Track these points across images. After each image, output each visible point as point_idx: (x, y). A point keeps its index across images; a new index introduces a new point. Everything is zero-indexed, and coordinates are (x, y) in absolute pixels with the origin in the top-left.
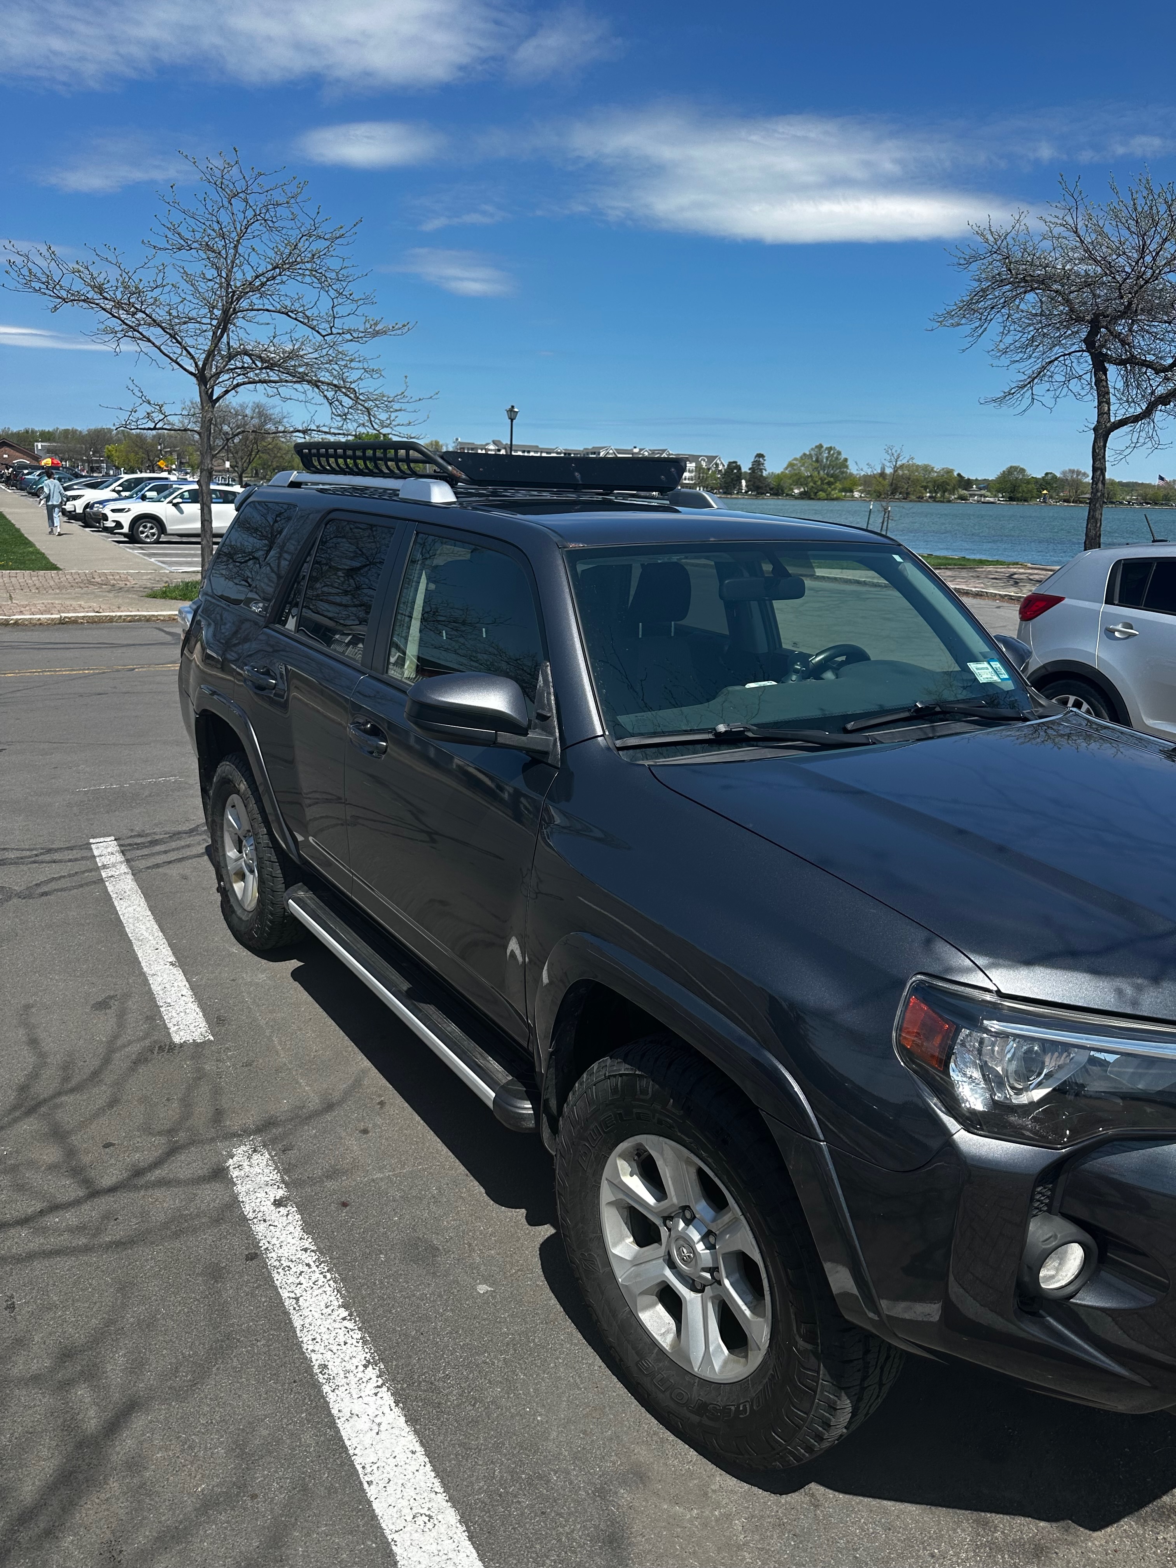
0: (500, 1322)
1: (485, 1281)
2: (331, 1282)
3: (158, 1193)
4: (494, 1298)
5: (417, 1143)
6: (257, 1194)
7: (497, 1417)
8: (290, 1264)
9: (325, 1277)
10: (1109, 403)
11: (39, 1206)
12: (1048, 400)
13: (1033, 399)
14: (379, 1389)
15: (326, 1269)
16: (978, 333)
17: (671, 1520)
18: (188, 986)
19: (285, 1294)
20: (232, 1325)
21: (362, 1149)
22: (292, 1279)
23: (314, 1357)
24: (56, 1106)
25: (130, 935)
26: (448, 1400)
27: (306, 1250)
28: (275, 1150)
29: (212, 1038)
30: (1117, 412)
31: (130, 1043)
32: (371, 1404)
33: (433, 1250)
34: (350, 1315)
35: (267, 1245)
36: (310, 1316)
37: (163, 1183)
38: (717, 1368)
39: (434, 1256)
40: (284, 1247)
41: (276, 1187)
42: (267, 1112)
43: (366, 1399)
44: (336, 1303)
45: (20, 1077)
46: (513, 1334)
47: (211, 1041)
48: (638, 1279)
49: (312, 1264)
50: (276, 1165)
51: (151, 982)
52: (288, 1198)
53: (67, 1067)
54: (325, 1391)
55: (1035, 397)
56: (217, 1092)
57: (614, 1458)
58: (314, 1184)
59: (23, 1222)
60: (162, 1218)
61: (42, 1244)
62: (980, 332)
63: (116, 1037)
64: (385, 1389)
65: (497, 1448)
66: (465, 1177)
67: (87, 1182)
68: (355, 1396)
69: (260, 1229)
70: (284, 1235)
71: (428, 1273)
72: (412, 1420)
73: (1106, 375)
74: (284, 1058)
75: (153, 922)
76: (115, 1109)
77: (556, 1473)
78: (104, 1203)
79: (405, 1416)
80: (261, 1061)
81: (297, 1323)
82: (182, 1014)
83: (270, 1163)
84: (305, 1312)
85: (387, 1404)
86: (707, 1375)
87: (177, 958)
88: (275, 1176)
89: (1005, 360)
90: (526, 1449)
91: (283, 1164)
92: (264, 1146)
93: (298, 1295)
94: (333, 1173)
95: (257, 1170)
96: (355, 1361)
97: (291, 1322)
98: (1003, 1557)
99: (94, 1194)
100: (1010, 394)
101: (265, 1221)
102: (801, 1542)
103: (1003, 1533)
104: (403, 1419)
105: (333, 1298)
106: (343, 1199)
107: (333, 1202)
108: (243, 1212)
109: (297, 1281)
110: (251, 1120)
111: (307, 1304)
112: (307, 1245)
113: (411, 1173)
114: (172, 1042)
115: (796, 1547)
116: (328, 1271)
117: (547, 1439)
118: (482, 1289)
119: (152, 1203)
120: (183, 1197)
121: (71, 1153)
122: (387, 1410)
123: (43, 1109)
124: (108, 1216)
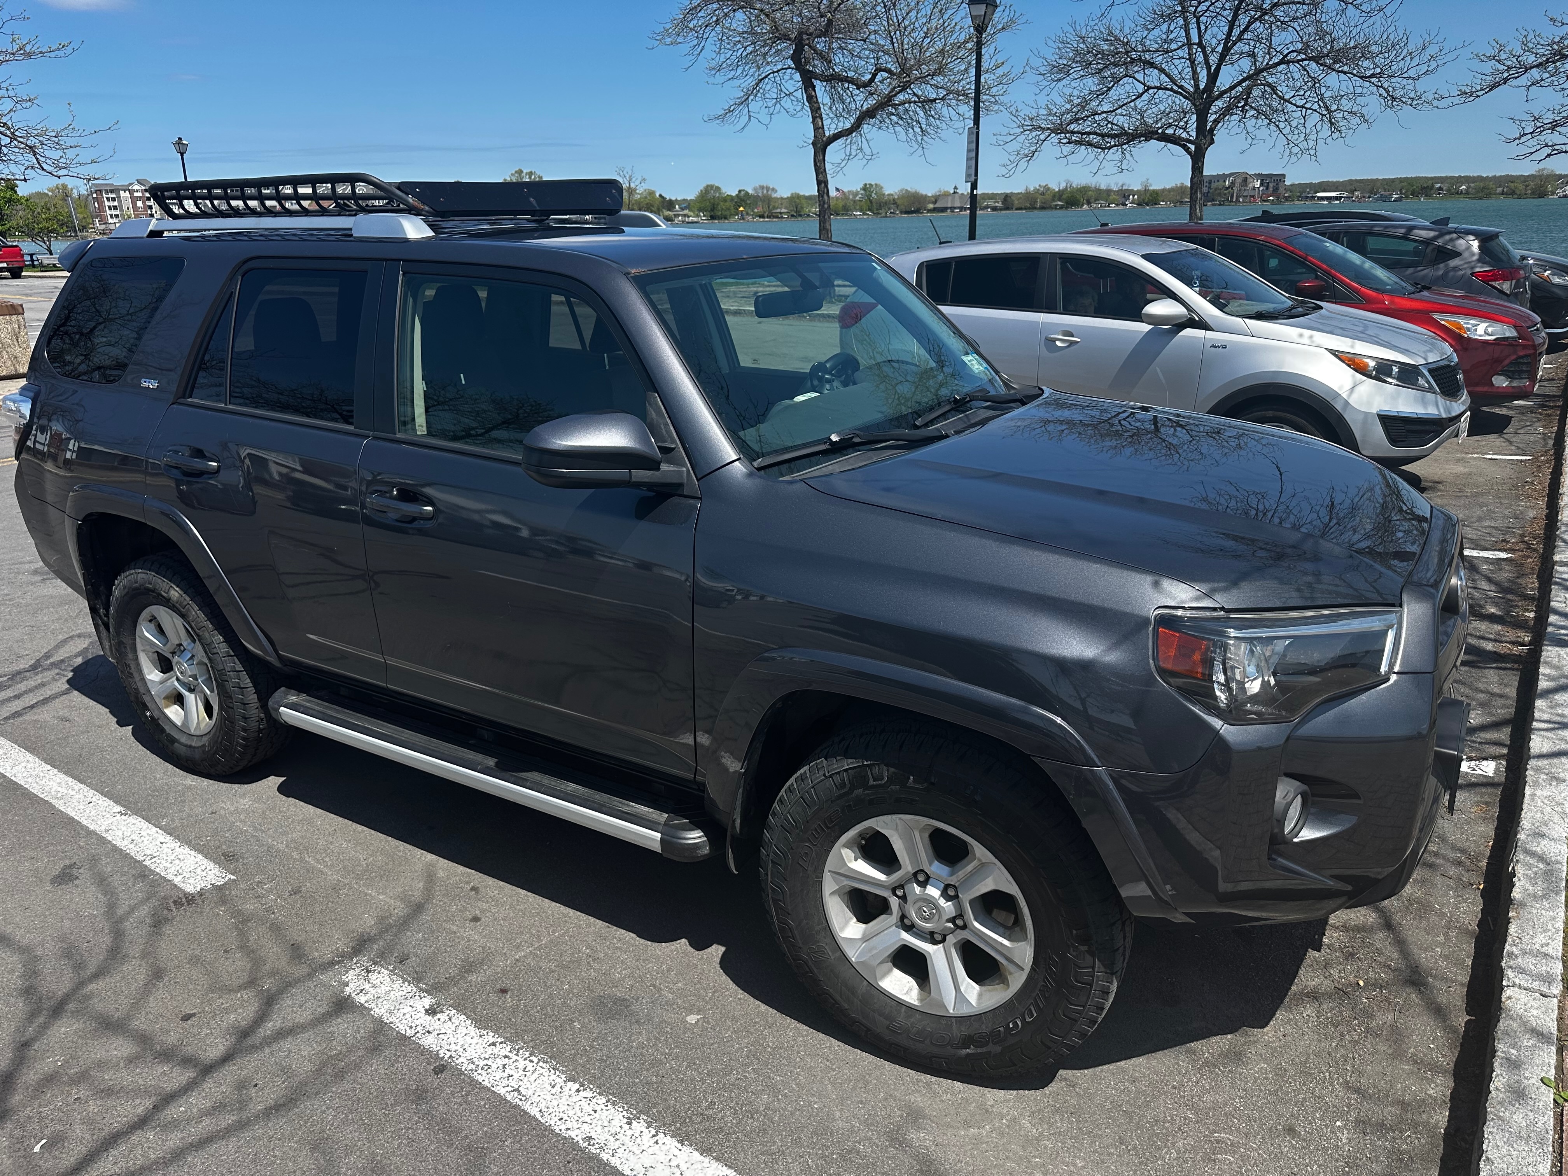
0: (728, 1041)
1: (690, 1012)
2: (541, 1064)
3: (287, 1044)
4: (708, 1023)
5: (538, 914)
6: (401, 1011)
7: (779, 1118)
8: (486, 1062)
9: (531, 1061)
10: (822, 119)
11: (148, 1103)
12: (764, 117)
13: (750, 116)
14: (656, 1138)
15: (527, 1054)
16: (698, 51)
17: (974, 1141)
18: (160, 831)
19: (502, 1091)
20: (466, 1137)
21: (485, 936)
22: (498, 1075)
23: (572, 1134)
24: (88, 998)
25: (42, 796)
26: (726, 1123)
27: (494, 1044)
28: (390, 964)
29: (233, 877)
30: (831, 127)
31: (133, 909)
32: (657, 1152)
33: (623, 1002)
34: (582, 1085)
35: (449, 1054)
36: (542, 1101)
37: (281, 1034)
38: (974, 1003)
39: (627, 1007)
40: (469, 1050)
41: (417, 997)
42: (353, 932)
43: (651, 1151)
44: (558, 1080)
45: (15, 981)
46: (747, 1047)
47: (234, 880)
48: (874, 952)
49: (510, 1054)
50: (403, 978)
51: (110, 839)
52: (439, 1005)
53: (70, 953)
54: (605, 1159)
55: (752, 114)
56: (276, 929)
57: (898, 1113)
58: (458, 982)
59: (142, 1123)
60: (308, 1066)
61: (183, 1138)
62: (699, 50)
63: (111, 907)
64: (661, 1135)
65: (797, 1143)
66: (608, 930)
67: (188, 1061)
68: (638, 1152)
69: (429, 1041)
70: (460, 1038)
71: (631, 1023)
72: (705, 1151)
73: (815, 91)
74: (332, 876)
75: (61, 776)
76: (166, 979)
77: (860, 1143)
78: (228, 1075)
79: (697, 1150)
80: (308, 885)
81: (534, 1111)
82: (177, 862)
83: (394, 977)
84: (535, 1099)
85: (672, 1146)
86: (965, 1011)
87: (123, 806)
88: (409, 989)
89: (720, 78)
90: (822, 1134)
91: (409, 974)
92: (375, 964)
93: (516, 1087)
94: (469, 967)
95: (384, 989)
96: (616, 1123)
97: (526, 1113)
98: (1220, 1069)
99: (207, 1069)
100: (730, 111)
101: (429, 1032)
102: (1079, 1116)
103: (1209, 1053)
104: (696, 1154)
105: (553, 1077)
106: (498, 986)
107: (490, 993)
108: (398, 1032)
109: (506, 1075)
110: (340, 943)
111: (530, 1092)
112: (492, 1040)
113: (551, 941)
114: (186, 894)
115: (1078, 1121)
116: (531, 1055)
117: (834, 1120)
118: (692, 1019)
119: (287, 1056)
120: (319, 1039)
121: (144, 1039)
122: (677, 1152)
123: (71, 1006)
124: (241, 1085)
